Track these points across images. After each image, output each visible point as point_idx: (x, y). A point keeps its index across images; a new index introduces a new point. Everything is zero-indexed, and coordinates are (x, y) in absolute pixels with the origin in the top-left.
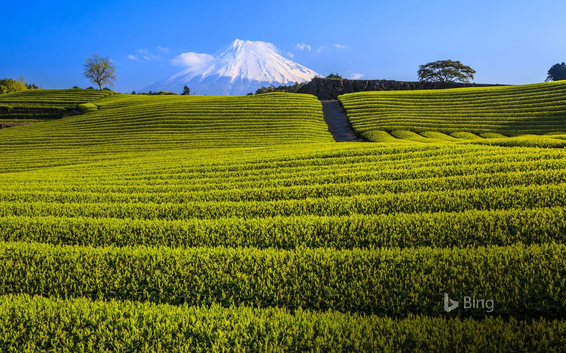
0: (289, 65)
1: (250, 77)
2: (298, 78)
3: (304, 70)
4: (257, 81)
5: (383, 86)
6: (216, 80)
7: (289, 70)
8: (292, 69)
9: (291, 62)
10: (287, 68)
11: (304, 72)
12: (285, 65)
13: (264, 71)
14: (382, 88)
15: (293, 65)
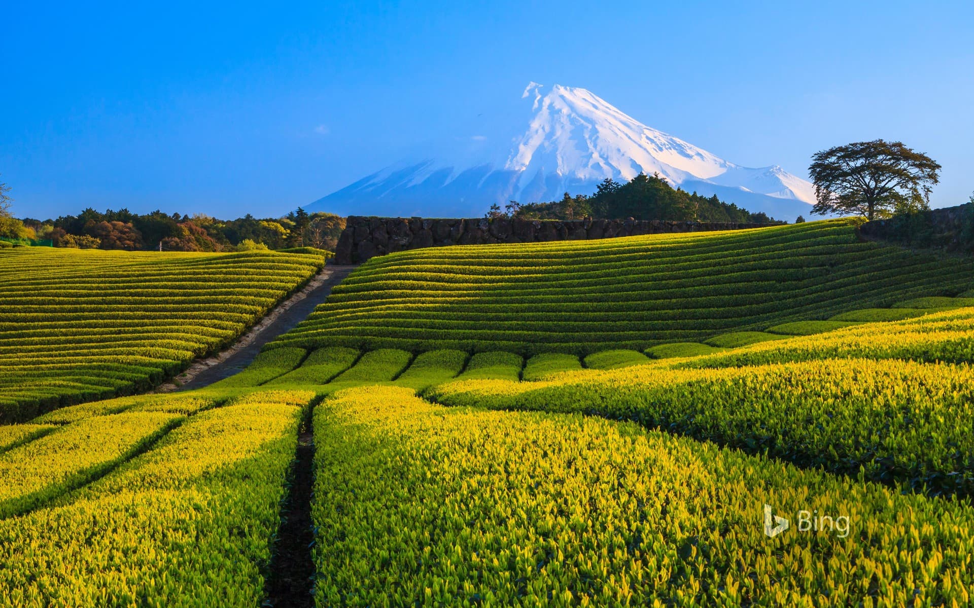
0: (652, 141)
1: (562, 170)
2: (675, 170)
3: (689, 152)
4: (580, 179)
5: (495, 232)
6: (484, 179)
7: (654, 154)
8: (661, 149)
9: (657, 133)
10: (650, 147)
11: (689, 156)
12: (644, 142)
13: (596, 155)
14: (492, 235)
15: (663, 141)
